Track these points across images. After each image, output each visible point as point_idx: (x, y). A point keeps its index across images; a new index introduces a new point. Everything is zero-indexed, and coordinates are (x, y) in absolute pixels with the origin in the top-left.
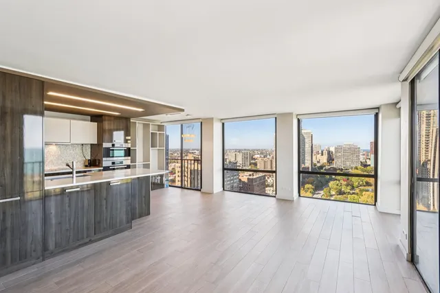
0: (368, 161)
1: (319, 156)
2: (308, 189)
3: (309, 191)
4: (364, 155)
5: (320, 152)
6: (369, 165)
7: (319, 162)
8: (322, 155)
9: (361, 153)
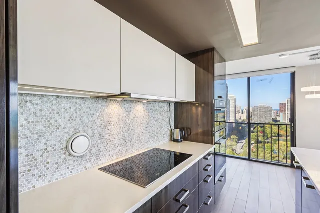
0: (278, 117)
1: (240, 114)
2: (234, 138)
3: (235, 140)
4: (274, 113)
5: (241, 111)
6: (279, 121)
7: (240, 119)
8: (243, 113)
9: (273, 112)
